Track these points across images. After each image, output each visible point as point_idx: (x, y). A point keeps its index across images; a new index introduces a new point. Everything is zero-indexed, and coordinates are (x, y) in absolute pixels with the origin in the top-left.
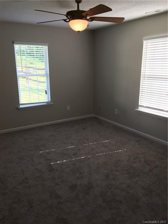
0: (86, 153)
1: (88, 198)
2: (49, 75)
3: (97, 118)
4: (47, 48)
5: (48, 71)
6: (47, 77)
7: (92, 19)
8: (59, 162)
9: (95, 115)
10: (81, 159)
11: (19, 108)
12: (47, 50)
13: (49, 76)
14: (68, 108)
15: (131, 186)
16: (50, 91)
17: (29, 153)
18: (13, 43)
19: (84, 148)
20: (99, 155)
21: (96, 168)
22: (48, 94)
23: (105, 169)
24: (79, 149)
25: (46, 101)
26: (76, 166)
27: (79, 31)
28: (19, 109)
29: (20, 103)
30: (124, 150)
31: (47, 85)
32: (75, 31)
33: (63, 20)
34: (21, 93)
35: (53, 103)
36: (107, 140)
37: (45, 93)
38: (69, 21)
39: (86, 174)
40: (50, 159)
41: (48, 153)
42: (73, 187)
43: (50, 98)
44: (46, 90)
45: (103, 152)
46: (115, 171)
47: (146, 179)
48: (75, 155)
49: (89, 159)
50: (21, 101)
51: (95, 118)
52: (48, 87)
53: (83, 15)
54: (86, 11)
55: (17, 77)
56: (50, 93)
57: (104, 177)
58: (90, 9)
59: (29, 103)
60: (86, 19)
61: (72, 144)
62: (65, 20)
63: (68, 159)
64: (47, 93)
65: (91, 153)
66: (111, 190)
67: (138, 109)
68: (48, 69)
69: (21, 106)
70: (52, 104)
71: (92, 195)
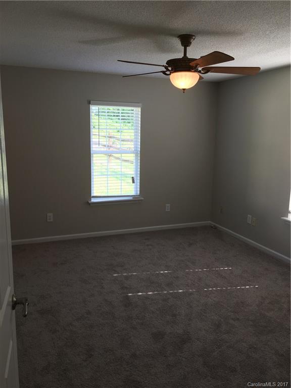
0: (187, 285)
1: (180, 356)
2: (139, 153)
3: (216, 228)
4: (140, 110)
5: (139, 147)
6: (136, 156)
7: (207, 70)
8: (140, 294)
9: (213, 223)
10: (178, 293)
11: (90, 202)
12: (140, 114)
13: (139, 155)
14: (167, 208)
15: (255, 346)
16: (139, 178)
17: (97, 274)
18: (89, 103)
19: (186, 277)
20: (208, 291)
21: (201, 310)
22: (136, 183)
23: (216, 314)
24: (177, 277)
25: (133, 193)
26: (168, 302)
27: (184, 89)
28: (90, 204)
29: (92, 195)
30: (255, 286)
31: (136, 168)
32: (179, 89)
33: (161, 72)
34: (95, 180)
35: (143, 199)
36: (228, 266)
37: (131, 181)
38: (170, 74)
39: (183, 318)
40: (129, 287)
41: (127, 278)
42: (158, 336)
43: (139, 189)
44: (134, 176)
45: (216, 286)
46: (232, 319)
47: (284, 339)
48: (170, 285)
49: (191, 294)
50: (95, 191)
51: (212, 227)
52: (136, 171)
53: (190, 66)
54: (196, 59)
55: (91, 155)
56: (139, 181)
57: (212, 327)
58: (201, 57)
59: (106, 195)
60: (197, 71)
61: (167, 268)
62: (164, 73)
63: (157, 291)
64: (135, 181)
65: (197, 284)
66: (220, 349)
67: (287, 217)
68: (139, 144)
69: (93, 200)
70: (141, 200)
71: (187, 353)
